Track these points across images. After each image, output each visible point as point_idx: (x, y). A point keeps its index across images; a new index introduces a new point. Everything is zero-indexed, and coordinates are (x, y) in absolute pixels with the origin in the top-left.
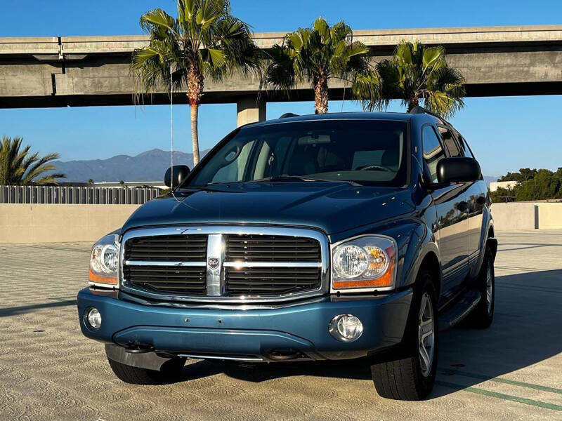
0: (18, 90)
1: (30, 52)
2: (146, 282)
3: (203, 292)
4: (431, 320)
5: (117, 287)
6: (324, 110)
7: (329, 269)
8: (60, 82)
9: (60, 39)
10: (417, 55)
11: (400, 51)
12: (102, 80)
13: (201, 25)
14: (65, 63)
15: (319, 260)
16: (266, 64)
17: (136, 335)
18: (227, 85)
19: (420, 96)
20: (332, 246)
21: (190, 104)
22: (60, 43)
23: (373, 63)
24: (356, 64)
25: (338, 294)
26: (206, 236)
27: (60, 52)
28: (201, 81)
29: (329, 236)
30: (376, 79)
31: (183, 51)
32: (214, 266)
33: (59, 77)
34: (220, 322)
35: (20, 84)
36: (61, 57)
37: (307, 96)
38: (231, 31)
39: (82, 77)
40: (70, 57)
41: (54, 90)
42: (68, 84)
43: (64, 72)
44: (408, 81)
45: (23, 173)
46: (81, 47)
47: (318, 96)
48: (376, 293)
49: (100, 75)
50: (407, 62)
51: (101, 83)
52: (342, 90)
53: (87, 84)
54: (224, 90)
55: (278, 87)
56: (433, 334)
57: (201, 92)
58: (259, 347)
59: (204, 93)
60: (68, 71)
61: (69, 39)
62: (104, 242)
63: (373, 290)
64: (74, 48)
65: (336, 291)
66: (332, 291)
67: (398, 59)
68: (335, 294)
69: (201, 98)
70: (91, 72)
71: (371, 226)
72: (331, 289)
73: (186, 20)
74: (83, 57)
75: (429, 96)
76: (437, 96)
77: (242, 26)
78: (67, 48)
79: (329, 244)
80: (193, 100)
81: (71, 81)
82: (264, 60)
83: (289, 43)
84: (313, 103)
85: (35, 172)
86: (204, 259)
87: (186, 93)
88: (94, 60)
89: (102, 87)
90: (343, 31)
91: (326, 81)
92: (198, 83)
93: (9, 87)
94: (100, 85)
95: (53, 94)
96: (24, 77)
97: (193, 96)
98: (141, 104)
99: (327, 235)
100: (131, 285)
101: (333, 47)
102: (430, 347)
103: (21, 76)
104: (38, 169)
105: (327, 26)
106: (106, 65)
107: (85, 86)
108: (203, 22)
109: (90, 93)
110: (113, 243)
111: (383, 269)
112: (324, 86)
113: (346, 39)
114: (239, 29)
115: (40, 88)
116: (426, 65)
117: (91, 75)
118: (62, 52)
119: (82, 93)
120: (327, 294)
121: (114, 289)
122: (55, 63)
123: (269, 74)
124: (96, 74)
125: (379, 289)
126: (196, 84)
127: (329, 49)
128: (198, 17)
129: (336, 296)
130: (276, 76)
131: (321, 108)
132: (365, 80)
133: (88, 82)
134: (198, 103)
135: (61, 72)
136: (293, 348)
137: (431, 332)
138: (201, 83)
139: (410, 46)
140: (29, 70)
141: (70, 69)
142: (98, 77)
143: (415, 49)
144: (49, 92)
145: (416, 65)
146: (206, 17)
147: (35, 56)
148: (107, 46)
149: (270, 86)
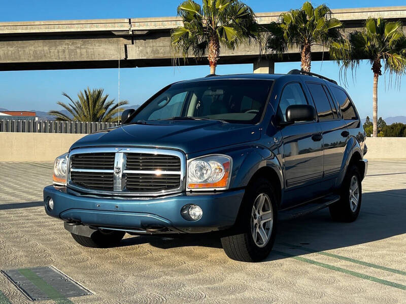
0: (103, 56)
1: (110, 30)
2: (82, 182)
3: (111, 189)
4: (270, 211)
5: (66, 185)
6: (307, 69)
7: (185, 177)
8: (130, 50)
9: (130, 20)
10: (381, 27)
11: (368, 25)
12: (159, 48)
13: (218, 9)
14: (133, 37)
15: (179, 170)
16: (265, 36)
17: (72, 214)
18: (246, 51)
19: (382, 57)
20: (188, 161)
21: (210, 66)
22: (130, 23)
23: (346, 34)
24: (332, 34)
25: (191, 192)
26: (114, 154)
27: (130, 29)
28: (218, 49)
29: (187, 155)
30: (348, 46)
31: (206, 28)
32: (118, 173)
33: (130, 47)
34: (117, 207)
35: (103, 51)
36: (131, 33)
37: (296, 58)
38: (239, 13)
39: (145, 47)
40: (137, 33)
41: (126, 56)
42: (136, 51)
43: (133, 43)
44: (373, 46)
45: (105, 113)
46: (144, 25)
47: (303, 58)
48: (215, 191)
49: (157, 45)
50: (372, 32)
51: (158, 50)
52: (321, 53)
53: (148, 51)
54: (244, 54)
55: (275, 52)
56: (272, 221)
57: (218, 57)
58: (140, 223)
59: (220, 57)
60: (136, 43)
61: (137, 20)
62: (61, 157)
63: (213, 189)
64: (140, 26)
65: (189, 190)
66: (187, 190)
67: (365, 31)
68: (189, 191)
69: (218, 61)
70: (151, 42)
71: (221, 149)
72: (187, 188)
73: (209, 6)
74: (146, 32)
75: (388, 57)
76: (394, 57)
77: (247, 10)
78: (135, 26)
79: (186, 160)
80: (212, 62)
81: (138, 49)
82: (264, 33)
83: (283, 20)
84: (300, 63)
85: (112, 113)
86: (113, 169)
87: (207, 57)
88: (153, 34)
89: (158, 53)
90: (323, 11)
91: (309, 47)
92: (216, 50)
93: (96, 54)
94: (157, 52)
95: (126, 59)
96: (106, 47)
97: (212, 60)
98: (178, 65)
99: (185, 154)
100: (73, 184)
101: (315, 22)
102: (269, 229)
103: (105, 46)
104: (113, 110)
105: (312, 8)
106: (162, 38)
107: (147, 53)
108: (220, 7)
109: (151, 58)
110: (65, 158)
111: (221, 176)
112: (308, 50)
113: (325, 16)
114: (245, 11)
115: (117, 54)
116: (387, 34)
117: (151, 45)
118: (132, 29)
119: (145, 58)
120: (184, 191)
121: (64, 186)
122: (126, 37)
123: (269, 43)
124: (154, 44)
125: (217, 189)
126: (214, 51)
127: (312, 23)
128: (217, 3)
129: (189, 193)
130: (273, 44)
131: (306, 67)
132: (338, 46)
133: (149, 50)
134: (215, 65)
135: (131, 43)
136: (160, 225)
137: (270, 219)
138: (218, 50)
139: (375, 20)
140: (109, 42)
141: (137, 41)
142: (156, 47)
143: (379, 23)
144: (123, 57)
145: (379, 34)
146: (222, 3)
147: (114, 32)
148: (162, 25)
149: (270, 51)
